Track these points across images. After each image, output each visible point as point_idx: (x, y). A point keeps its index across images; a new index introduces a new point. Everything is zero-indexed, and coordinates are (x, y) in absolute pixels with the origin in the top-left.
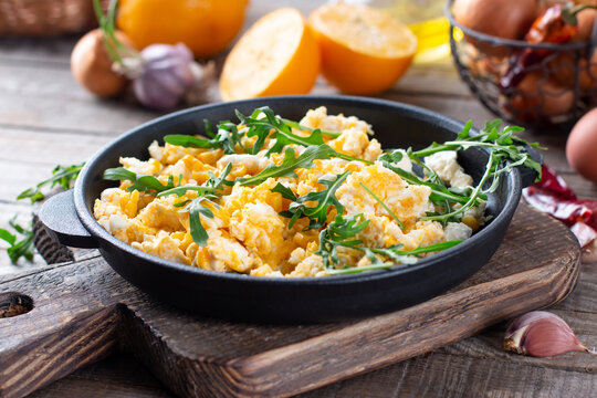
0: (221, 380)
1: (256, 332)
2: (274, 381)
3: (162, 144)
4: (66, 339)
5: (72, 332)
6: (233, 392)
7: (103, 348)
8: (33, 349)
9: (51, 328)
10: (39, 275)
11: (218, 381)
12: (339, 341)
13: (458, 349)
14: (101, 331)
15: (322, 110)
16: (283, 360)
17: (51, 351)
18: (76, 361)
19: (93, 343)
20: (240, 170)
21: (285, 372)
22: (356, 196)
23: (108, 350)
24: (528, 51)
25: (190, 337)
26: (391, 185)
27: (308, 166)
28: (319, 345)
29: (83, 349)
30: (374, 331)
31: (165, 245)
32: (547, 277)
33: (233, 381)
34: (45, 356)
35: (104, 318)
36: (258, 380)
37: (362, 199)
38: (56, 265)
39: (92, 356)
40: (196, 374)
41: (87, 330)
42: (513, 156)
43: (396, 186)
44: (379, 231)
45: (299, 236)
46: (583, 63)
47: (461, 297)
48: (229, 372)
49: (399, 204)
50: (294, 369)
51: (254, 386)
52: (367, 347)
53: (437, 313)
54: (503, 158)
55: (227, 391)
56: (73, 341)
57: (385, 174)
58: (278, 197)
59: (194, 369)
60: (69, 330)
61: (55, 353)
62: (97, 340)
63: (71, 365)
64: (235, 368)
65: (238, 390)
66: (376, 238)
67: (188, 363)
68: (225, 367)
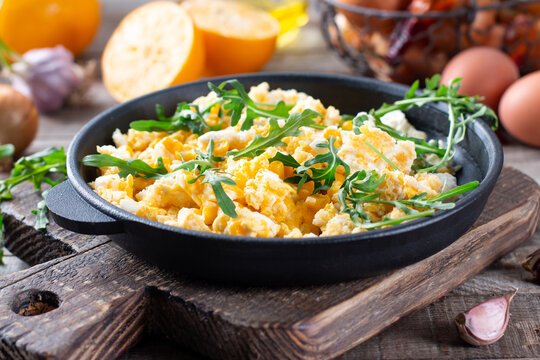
0: (287, 344)
1: (304, 295)
2: (333, 338)
3: (124, 131)
4: (108, 328)
5: (113, 320)
6: (299, 355)
7: (136, 333)
8: (82, 341)
9: (93, 318)
10: (48, 270)
11: (285, 346)
12: (381, 293)
13: (466, 291)
14: (134, 316)
15: (264, 86)
16: (340, 317)
17: (97, 341)
18: (116, 349)
19: (128, 329)
20: (225, 145)
21: (340, 329)
22: (358, 156)
23: (139, 336)
24: (413, 21)
25: (241, 308)
26: (384, 143)
27: (296, 134)
28: (367, 298)
29: (121, 337)
30: (406, 280)
31: (190, 222)
32: (525, 215)
33: (299, 343)
34: (92, 347)
35: (136, 303)
36: (321, 340)
37: (363, 157)
38: (61, 259)
39: (128, 342)
40: (261, 341)
41: (124, 317)
42: (471, 107)
43: (388, 143)
44: (396, 184)
45: (311, 200)
46: (463, 28)
47: (467, 240)
48: (295, 335)
49: (395, 160)
50: (348, 325)
51: (318, 345)
52: (401, 297)
53: (451, 257)
54: (461, 111)
55: (294, 355)
56: (113, 329)
57: (375, 133)
58: (280, 166)
59: (258, 337)
60: (110, 317)
61: (100, 343)
62: (132, 325)
63: (112, 353)
64: (301, 330)
65: (303, 351)
66: (395, 191)
67: (250, 333)
68: (291, 330)
